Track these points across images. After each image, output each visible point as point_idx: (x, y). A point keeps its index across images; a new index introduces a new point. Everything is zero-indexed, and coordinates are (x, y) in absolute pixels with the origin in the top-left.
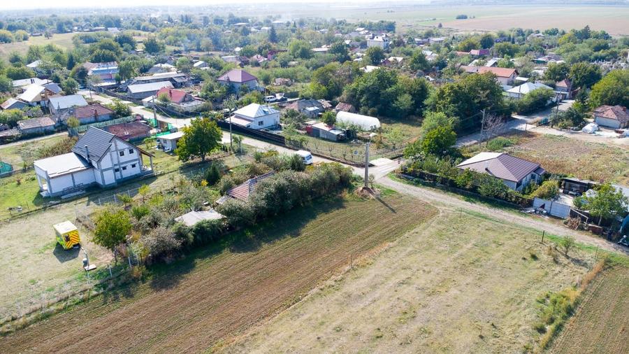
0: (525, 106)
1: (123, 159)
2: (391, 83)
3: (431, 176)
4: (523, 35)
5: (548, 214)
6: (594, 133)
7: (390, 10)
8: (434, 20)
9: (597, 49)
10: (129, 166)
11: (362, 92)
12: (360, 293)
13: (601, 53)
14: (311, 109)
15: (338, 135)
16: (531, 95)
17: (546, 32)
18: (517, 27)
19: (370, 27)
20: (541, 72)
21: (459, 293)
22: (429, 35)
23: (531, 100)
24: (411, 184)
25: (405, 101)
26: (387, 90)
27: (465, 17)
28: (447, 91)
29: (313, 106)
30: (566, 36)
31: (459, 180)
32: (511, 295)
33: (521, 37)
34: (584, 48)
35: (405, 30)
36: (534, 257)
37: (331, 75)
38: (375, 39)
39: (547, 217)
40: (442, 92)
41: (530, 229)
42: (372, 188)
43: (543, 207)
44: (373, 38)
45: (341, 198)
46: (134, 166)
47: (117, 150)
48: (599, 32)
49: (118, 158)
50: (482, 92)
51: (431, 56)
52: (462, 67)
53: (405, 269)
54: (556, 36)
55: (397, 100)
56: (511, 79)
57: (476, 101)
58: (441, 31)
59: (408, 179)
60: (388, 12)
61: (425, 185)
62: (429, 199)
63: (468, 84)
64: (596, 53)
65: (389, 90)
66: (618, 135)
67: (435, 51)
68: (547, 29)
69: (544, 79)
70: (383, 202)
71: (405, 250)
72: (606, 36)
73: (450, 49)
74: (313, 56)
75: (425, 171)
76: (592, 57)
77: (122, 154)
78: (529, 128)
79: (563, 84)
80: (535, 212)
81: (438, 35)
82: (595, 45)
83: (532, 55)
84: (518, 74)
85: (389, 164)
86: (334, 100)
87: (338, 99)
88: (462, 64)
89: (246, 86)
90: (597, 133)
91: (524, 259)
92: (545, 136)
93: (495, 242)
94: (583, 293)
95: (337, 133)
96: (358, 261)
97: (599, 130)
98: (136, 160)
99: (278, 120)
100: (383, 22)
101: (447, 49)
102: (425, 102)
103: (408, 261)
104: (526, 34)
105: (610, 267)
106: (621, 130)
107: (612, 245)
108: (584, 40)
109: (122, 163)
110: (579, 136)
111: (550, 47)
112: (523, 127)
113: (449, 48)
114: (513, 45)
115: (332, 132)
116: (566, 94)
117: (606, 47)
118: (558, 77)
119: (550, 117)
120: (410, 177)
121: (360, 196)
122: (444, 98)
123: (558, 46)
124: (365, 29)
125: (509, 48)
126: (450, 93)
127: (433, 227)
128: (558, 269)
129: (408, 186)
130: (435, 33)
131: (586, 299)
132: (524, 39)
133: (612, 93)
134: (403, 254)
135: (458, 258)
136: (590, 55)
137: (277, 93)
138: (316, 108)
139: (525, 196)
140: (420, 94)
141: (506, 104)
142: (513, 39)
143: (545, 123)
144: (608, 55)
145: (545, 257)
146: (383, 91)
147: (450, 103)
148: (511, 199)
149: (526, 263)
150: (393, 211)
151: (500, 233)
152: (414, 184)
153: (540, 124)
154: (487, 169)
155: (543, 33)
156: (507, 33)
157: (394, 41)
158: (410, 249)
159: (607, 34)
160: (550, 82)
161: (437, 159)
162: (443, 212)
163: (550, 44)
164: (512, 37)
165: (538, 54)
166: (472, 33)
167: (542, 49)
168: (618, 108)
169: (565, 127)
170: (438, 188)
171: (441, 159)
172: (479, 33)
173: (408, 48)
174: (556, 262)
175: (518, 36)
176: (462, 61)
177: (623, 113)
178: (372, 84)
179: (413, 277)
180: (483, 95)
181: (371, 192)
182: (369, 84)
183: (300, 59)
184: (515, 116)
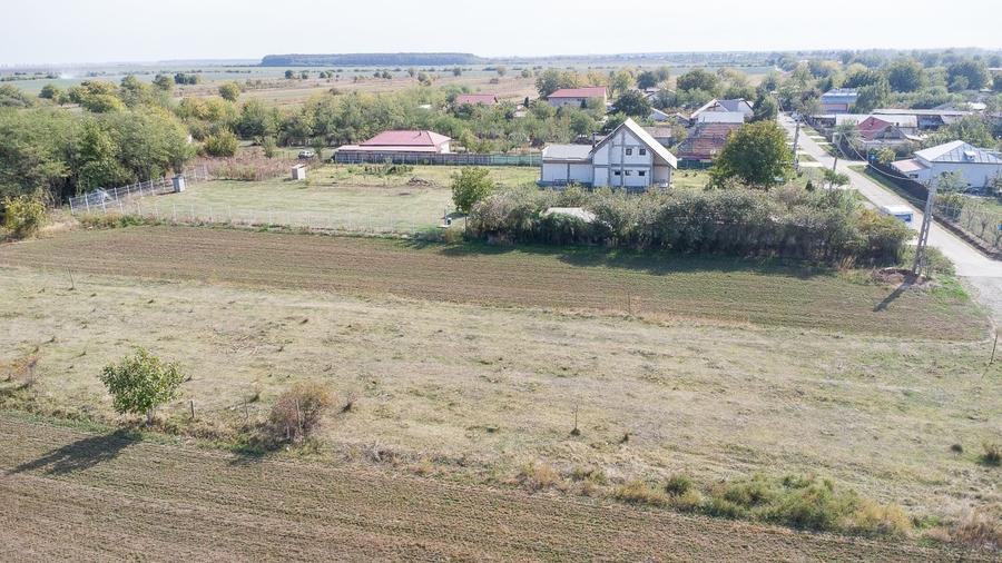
1: (628, 160)
10: (635, 171)
46: (642, 174)
47: (623, 145)
49: (622, 156)
77: (629, 152)
98: (646, 166)
109: (627, 165)
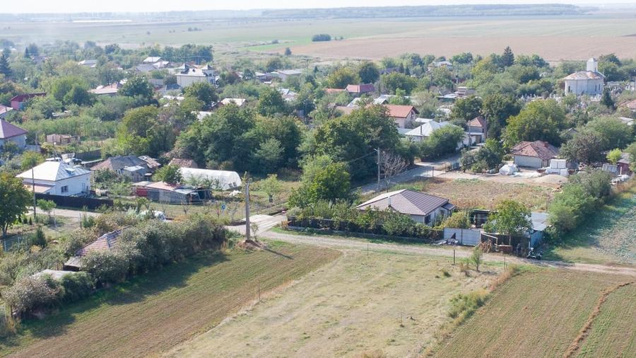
0: (430, 149)
2: (248, 126)
3: (327, 222)
4: (421, 64)
5: (460, 244)
6: (513, 174)
7: (193, 27)
8: (275, 42)
9: (525, 79)
11: (206, 142)
12: (278, 316)
13: (530, 85)
14: (133, 169)
15: (189, 195)
16: (436, 135)
17: (456, 59)
18: (411, 53)
19: (169, 56)
20: (447, 111)
21: (377, 305)
22: (274, 66)
23: (436, 141)
24: (303, 234)
25: (271, 148)
26: (243, 135)
27: (327, 38)
28: (328, 130)
29: (134, 165)
30: (482, 63)
31: (360, 220)
32: (428, 301)
33: (418, 67)
34: (505, 78)
35: (230, 61)
36: (447, 275)
37: (152, 120)
38: (191, 73)
39: (459, 247)
40: (322, 133)
41: (443, 256)
42: (257, 241)
43: (454, 237)
44: (187, 71)
45: (221, 253)
48: (531, 56)
50: (372, 130)
51: (288, 95)
52: (338, 108)
53: (318, 296)
54: (469, 65)
55: (259, 148)
56: (409, 119)
57: (366, 141)
58: (291, 60)
59: (298, 230)
60: (190, 30)
61: (319, 233)
62: (328, 245)
63: (354, 120)
64: (523, 85)
65: (247, 135)
66: (540, 174)
67: (293, 89)
68: (456, 54)
69: (452, 118)
70: (275, 252)
71: (314, 284)
72: (541, 63)
73: (316, 86)
74: (96, 101)
75: (319, 218)
76: (518, 91)
78: (436, 174)
79: (475, 123)
80: (447, 243)
81: (289, 67)
82: (522, 74)
83: (436, 91)
84: (417, 113)
85: (268, 220)
86: (162, 157)
87: (167, 155)
88: (338, 105)
89: (13, 143)
90: (517, 174)
91: (437, 277)
92: (457, 181)
93: (407, 270)
94: (492, 292)
95: (186, 192)
96: (265, 295)
97: (519, 171)
99: (88, 184)
100: (189, 46)
101: (310, 84)
102: (300, 149)
103: (320, 291)
104: (425, 61)
105: (518, 274)
106: (543, 168)
107: (522, 259)
108: (506, 68)
110: (497, 179)
111: (462, 80)
112: (430, 174)
113: (313, 83)
114: (407, 77)
115: (178, 191)
116: (480, 135)
117: (535, 76)
118: (468, 114)
119: (460, 161)
120: (299, 228)
121: (245, 249)
122: (325, 140)
123: (473, 77)
124: (162, 59)
125: (402, 80)
126: (332, 133)
127: (339, 265)
128: (470, 279)
129: (300, 236)
130: (283, 63)
131: (496, 295)
132: (423, 71)
133: (530, 126)
134: (312, 287)
135: (371, 284)
136: (516, 89)
137: (63, 153)
138: (140, 168)
139: (434, 229)
140: (290, 139)
141: (405, 146)
142: (407, 70)
143: (457, 168)
144: (538, 88)
145: (458, 274)
146: (237, 138)
147: (334, 144)
148: (420, 232)
149: (440, 280)
150: (289, 258)
151: (412, 263)
152: (306, 234)
153: (450, 169)
154: (390, 206)
155: (451, 61)
156: (397, 61)
157: (223, 76)
158: (318, 283)
159: (542, 60)
160: (459, 120)
161: (330, 203)
162: (347, 253)
163: (461, 76)
164: (405, 67)
165: (444, 88)
166: (344, 63)
167: (450, 82)
168: (539, 143)
169: (479, 171)
170: (337, 234)
171: (334, 203)
172: (354, 62)
173: (248, 85)
174: (467, 275)
175: (415, 65)
176: (337, 100)
177: (545, 149)
178: (220, 127)
179: (328, 301)
180: (374, 133)
181: (256, 245)
182: (217, 128)
183: (74, 106)
184: (418, 162)
